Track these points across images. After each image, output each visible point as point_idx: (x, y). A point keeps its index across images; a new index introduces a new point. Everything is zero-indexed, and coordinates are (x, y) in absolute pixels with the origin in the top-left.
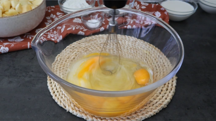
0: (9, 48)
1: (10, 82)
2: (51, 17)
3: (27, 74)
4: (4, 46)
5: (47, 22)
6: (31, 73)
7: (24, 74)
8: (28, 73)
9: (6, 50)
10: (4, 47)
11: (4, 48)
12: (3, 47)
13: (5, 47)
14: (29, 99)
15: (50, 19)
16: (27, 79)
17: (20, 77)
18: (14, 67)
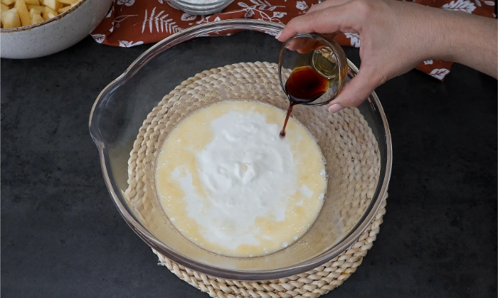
7: (42, 176)
16: (51, 190)
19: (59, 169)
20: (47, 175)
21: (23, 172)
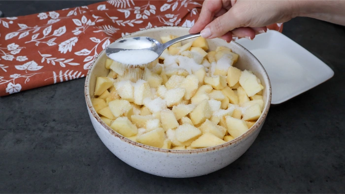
0: (22, 86)
1: (18, 141)
3: (46, 126)
4: (12, 81)
6: (52, 124)
7: (40, 125)
8: (48, 123)
9: (16, 88)
10: (13, 83)
11: (14, 85)
12: (11, 84)
13: (16, 84)
14: (53, 171)
16: (46, 135)
17: (34, 130)
18: (23, 113)
19: (54, 120)
20: (44, 125)
21: (25, 123)
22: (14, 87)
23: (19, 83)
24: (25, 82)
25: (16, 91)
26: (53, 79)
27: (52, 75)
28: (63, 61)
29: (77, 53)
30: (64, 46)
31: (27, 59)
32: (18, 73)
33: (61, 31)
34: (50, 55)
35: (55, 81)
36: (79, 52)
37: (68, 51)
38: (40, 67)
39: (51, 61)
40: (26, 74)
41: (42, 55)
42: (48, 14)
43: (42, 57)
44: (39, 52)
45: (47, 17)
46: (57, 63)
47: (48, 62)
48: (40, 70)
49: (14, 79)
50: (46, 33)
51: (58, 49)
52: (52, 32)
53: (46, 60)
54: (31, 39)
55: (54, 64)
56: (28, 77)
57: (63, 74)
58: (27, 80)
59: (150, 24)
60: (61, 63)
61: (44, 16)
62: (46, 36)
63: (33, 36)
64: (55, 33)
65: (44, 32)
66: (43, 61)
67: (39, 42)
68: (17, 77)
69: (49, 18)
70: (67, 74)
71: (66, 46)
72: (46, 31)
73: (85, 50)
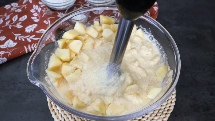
0: (7, 58)
2: (34, 9)
5: (33, 16)
9: (4, 60)
10: (1, 58)
13: (3, 58)
15: (34, 11)
19: (20, 83)
22: (2, 60)
23: (5, 57)
24: (8, 56)
25: (3, 62)
26: (25, 51)
27: (24, 49)
28: (29, 37)
29: (37, 32)
30: (29, 29)
31: (5, 38)
32: (3, 51)
33: (24, 17)
34: (20, 34)
35: (27, 52)
36: (38, 31)
37: (31, 31)
38: (16, 44)
39: (21, 38)
40: (8, 50)
41: (15, 35)
42: (11, 5)
43: (15, 36)
44: (12, 32)
45: (10, 7)
46: (25, 39)
47: (20, 39)
48: (16, 46)
49: (1, 55)
50: (15, 20)
51: (25, 30)
52: (18, 19)
53: (18, 38)
54: (5, 24)
55: (24, 40)
56: (10, 52)
57: (31, 46)
58: (9, 54)
59: (75, 8)
60: (27, 39)
61: (9, 7)
62: (15, 22)
63: (7, 23)
64: (20, 19)
65: (13, 19)
66: (16, 39)
67: (11, 26)
68: (3, 54)
69: (12, 7)
70: (33, 46)
71: (30, 29)
72: (15, 19)
73: (42, 30)
